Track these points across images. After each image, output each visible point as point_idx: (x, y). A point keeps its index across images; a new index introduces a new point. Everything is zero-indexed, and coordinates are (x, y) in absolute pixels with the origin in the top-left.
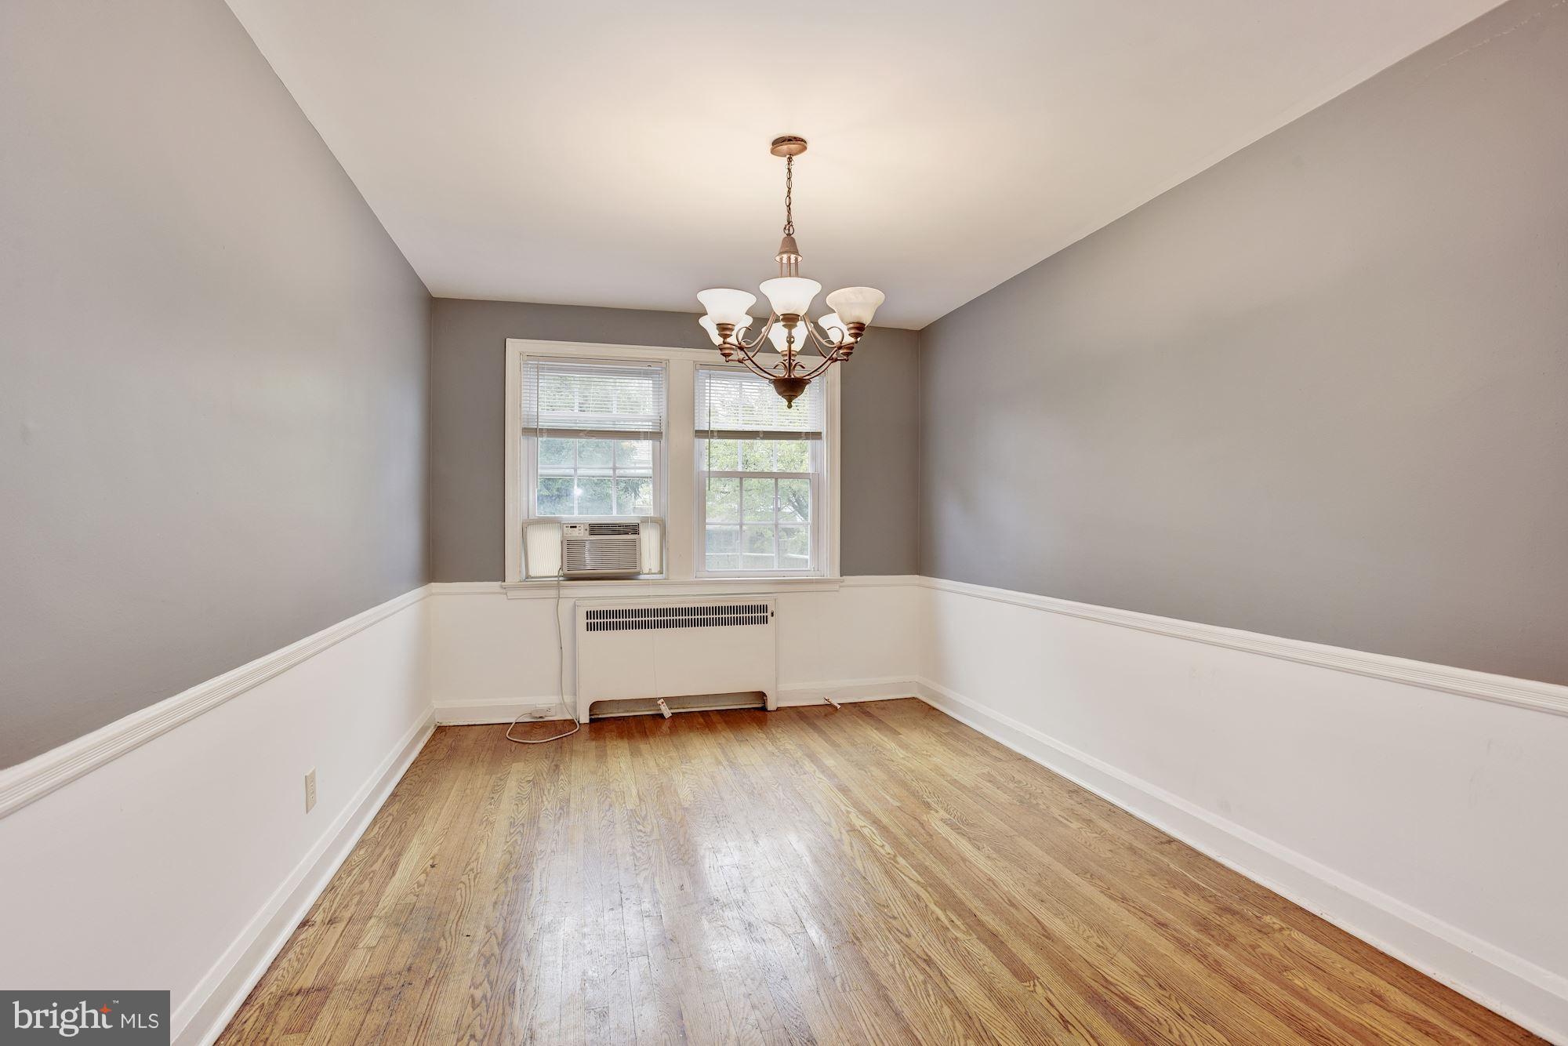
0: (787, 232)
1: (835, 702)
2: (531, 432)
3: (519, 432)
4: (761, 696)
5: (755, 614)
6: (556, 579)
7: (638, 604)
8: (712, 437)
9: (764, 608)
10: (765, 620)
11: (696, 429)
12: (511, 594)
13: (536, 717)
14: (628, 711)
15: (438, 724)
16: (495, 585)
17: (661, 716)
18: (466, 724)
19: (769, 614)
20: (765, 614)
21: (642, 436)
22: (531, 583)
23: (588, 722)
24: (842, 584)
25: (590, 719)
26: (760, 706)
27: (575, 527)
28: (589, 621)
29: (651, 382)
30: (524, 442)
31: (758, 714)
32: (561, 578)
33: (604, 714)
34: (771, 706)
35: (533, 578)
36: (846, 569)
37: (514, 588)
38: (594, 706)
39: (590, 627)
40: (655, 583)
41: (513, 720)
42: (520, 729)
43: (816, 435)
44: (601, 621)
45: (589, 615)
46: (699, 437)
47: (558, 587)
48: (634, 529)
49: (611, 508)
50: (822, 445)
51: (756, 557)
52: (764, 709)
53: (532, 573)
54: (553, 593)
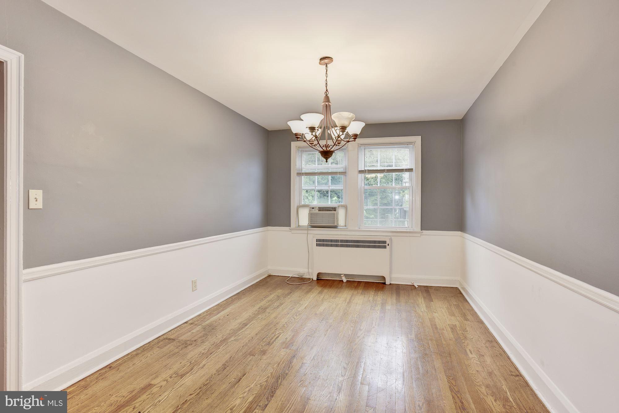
0: (326, 94)
1: (416, 285)
2: (300, 174)
3: (296, 174)
4: (384, 278)
5: (380, 244)
6: (307, 227)
7: (333, 237)
8: (365, 173)
9: (385, 242)
10: (385, 247)
11: (359, 170)
12: (293, 231)
13: (299, 276)
14: (332, 278)
15: (269, 274)
16: (287, 228)
17: (342, 281)
18: (278, 275)
19: (387, 245)
20: (385, 245)
21: (338, 173)
22: (299, 227)
23: (316, 280)
24: (422, 234)
25: (317, 279)
26: (384, 282)
27: (314, 208)
28: (317, 243)
29: (343, 153)
30: (298, 178)
31: (381, 285)
32: (309, 227)
33: (323, 278)
34: (388, 282)
35: (300, 226)
36: (424, 227)
37: (293, 229)
38: (319, 275)
39: (317, 245)
40: (342, 230)
41: (291, 276)
42: (293, 279)
43: (410, 170)
44: (321, 243)
45: (317, 240)
46: (360, 173)
47: (308, 230)
48: (334, 209)
49: (328, 201)
50: (413, 174)
51: (382, 221)
52: (384, 283)
53: (300, 224)
54: (306, 232)
